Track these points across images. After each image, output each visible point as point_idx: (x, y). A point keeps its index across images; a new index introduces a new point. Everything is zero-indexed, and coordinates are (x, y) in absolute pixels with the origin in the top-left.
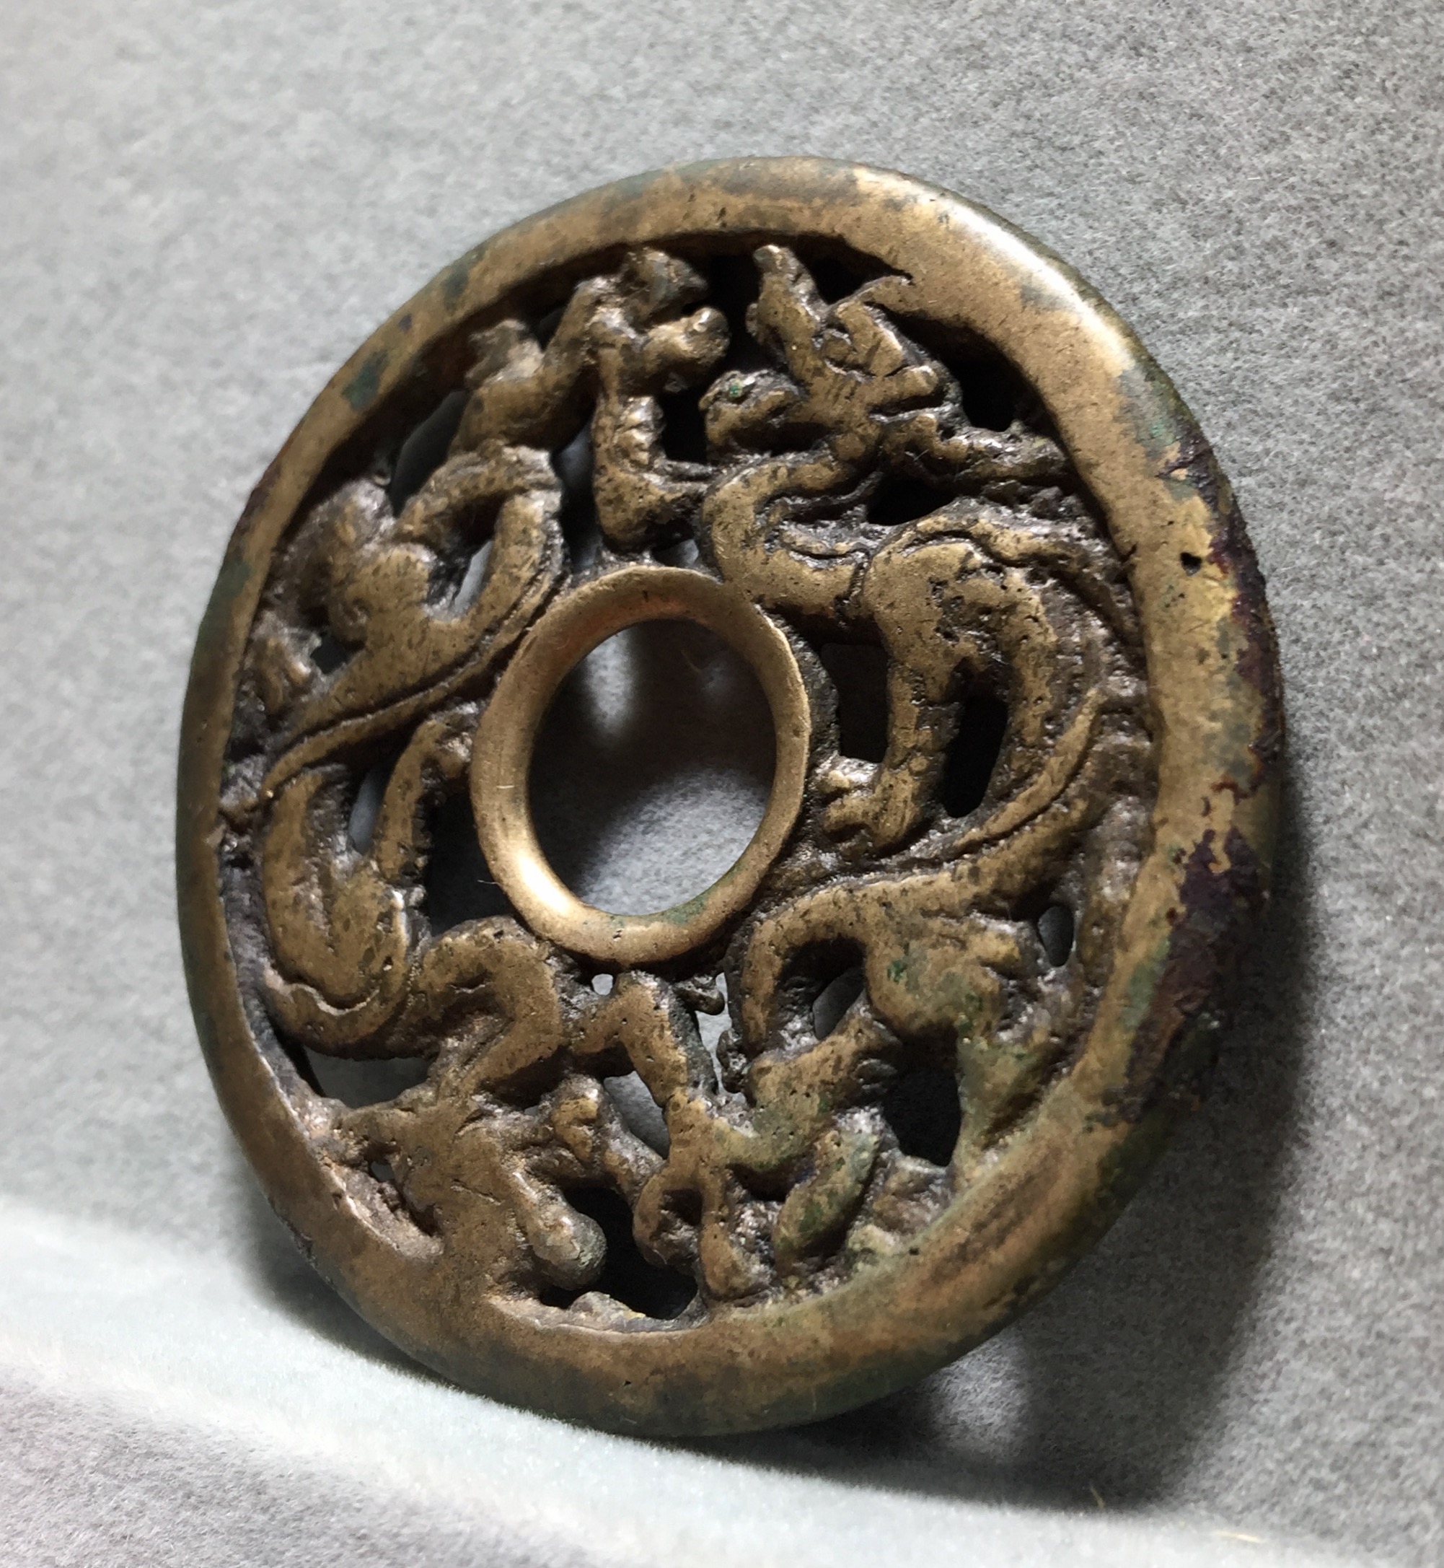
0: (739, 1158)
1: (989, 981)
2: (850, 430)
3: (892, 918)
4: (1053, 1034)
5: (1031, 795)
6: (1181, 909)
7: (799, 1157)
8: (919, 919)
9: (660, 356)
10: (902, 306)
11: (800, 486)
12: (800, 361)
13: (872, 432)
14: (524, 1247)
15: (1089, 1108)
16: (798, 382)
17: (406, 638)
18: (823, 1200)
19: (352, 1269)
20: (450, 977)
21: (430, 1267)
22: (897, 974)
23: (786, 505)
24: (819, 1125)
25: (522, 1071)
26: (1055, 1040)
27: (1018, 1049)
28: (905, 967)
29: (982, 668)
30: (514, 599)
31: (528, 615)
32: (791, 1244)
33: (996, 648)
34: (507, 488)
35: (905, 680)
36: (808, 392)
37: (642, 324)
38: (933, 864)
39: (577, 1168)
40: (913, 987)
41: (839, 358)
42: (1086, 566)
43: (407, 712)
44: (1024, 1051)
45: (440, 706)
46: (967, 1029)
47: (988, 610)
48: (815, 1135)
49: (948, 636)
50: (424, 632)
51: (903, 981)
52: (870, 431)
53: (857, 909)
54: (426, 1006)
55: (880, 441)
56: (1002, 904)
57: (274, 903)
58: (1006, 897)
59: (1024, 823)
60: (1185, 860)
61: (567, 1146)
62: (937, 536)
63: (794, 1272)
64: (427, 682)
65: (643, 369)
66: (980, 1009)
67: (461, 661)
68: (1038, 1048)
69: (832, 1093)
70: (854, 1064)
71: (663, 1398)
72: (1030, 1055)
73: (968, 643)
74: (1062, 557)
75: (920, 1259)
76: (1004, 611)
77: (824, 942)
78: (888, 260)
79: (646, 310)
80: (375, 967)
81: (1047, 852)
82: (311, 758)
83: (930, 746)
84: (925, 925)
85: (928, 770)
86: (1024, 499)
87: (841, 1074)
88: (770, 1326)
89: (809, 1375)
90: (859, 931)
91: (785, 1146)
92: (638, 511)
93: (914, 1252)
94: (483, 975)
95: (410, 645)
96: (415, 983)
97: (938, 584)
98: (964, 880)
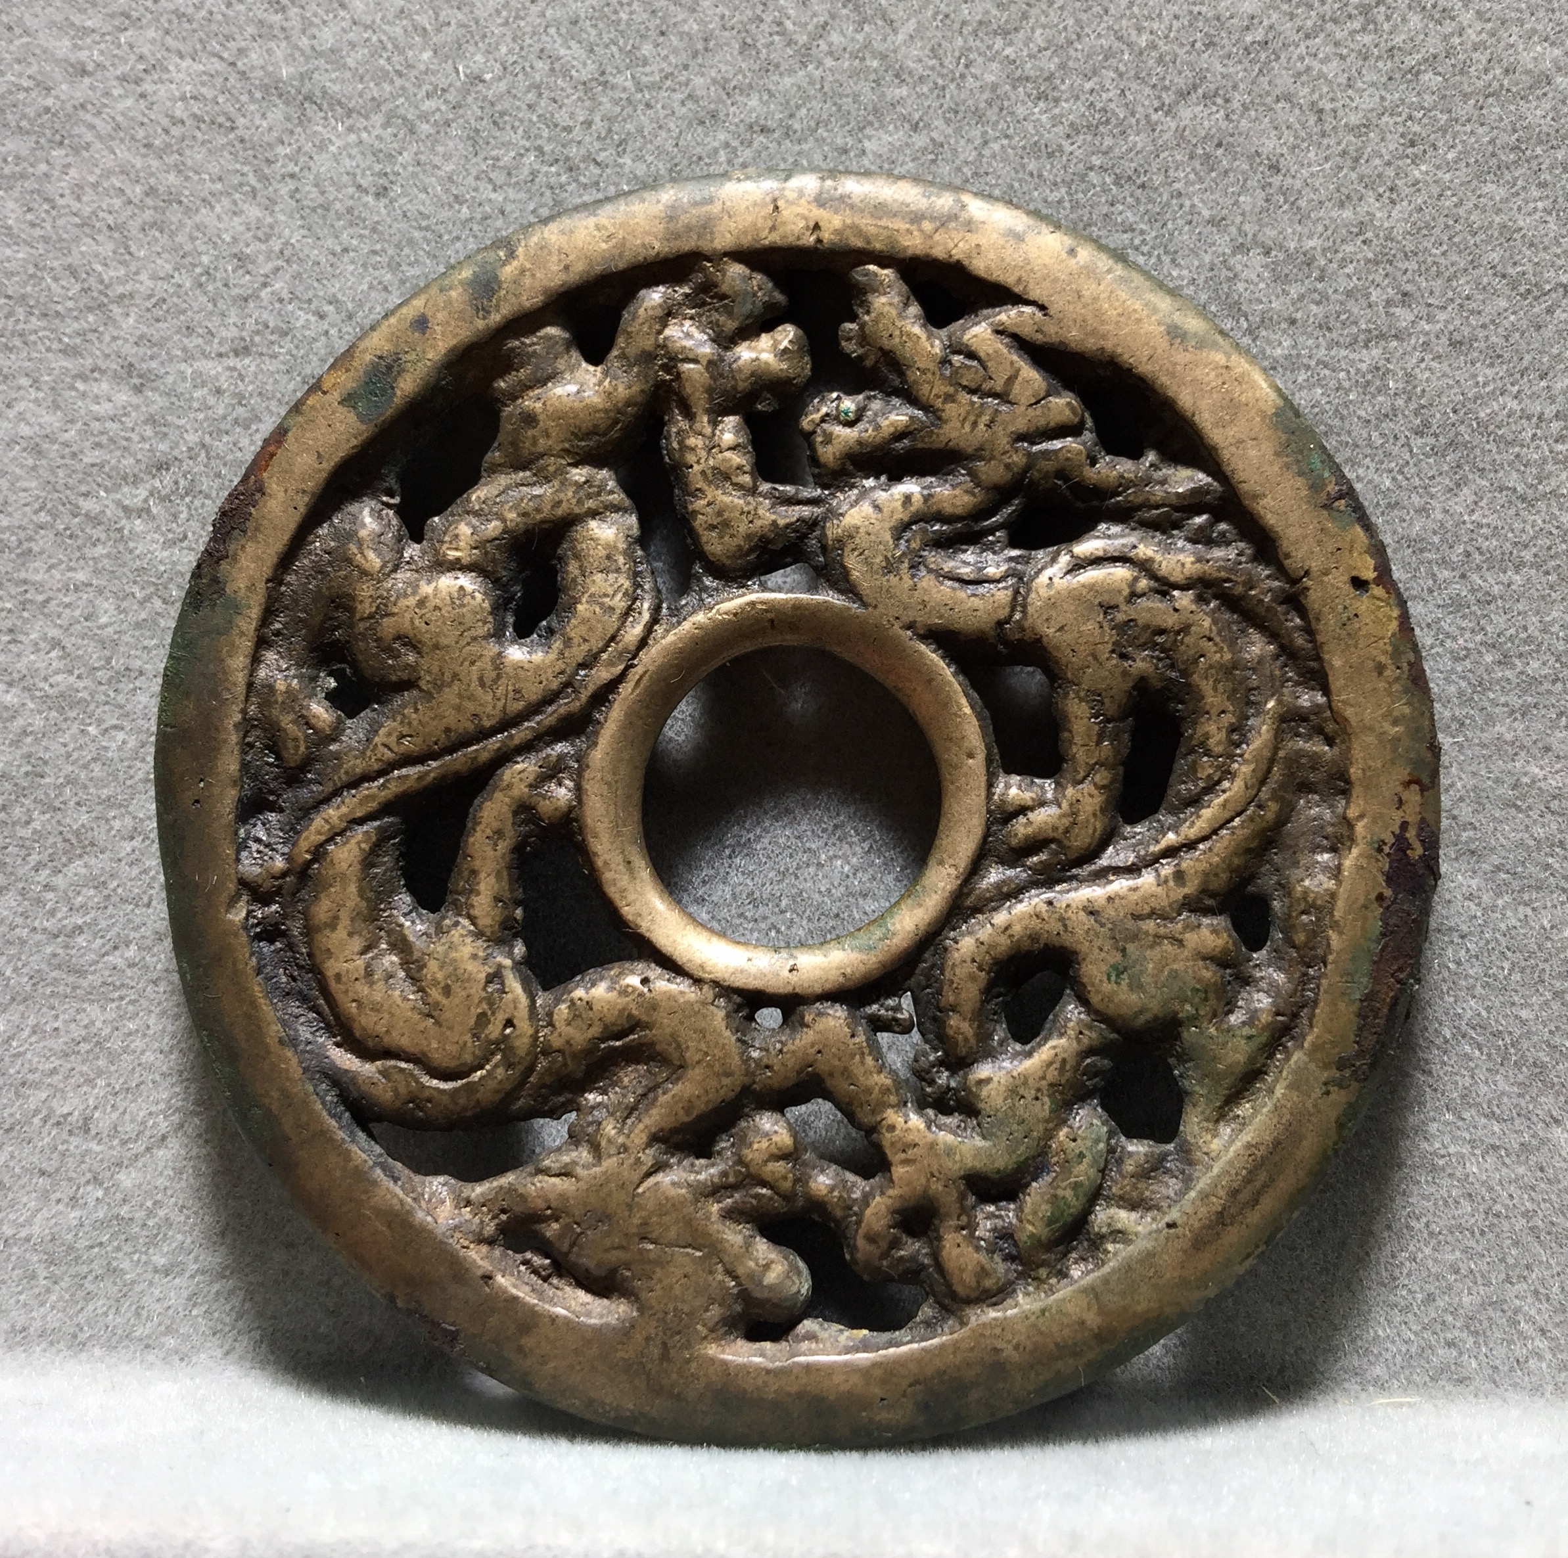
0: (973, 1167)
1: (1208, 973)
2: (993, 458)
3: (1102, 925)
4: (1278, 1014)
5: (1226, 801)
6: (1388, 893)
7: (1034, 1158)
8: (1130, 924)
9: (753, 374)
10: (1039, 336)
11: (939, 512)
12: (927, 387)
13: (1018, 459)
14: (735, 1291)
15: (1325, 1075)
16: (926, 408)
17: (475, 677)
18: (1069, 1194)
19: (520, 1349)
20: (596, 1031)
21: (626, 1331)
22: (1118, 976)
23: (925, 531)
24: (1051, 1125)
25: (700, 1118)
26: (1280, 1018)
27: (1246, 1031)
28: (1125, 969)
29: (1159, 685)
30: (611, 631)
31: (633, 648)
32: (1039, 1240)
33: (1172, 666)
34: (577, 510)
35: (1081, 700)
36: (939, 418)
37: (726, 341)
38: (1132, 870)
39: (778, 1203)
40: (1136, 986)
41: (973, 385)
42: (1251, 588)
43: (485, 756)
44: (1254, 1032)
45: (527, 748)
46: (1194, 1019)
47: (1162, 632)
48: (1049, 1135)
49: (1123, 656)
50: (497, 668)
51: (1124, 984)
52: (1015, 458)
53: (1062, 919)
54: (565, 1065)
55: (1028, 468)
56: (1209, 902)
57: (338, 977)
58: (1213, 895)
59: (1221, 827)
60: (1387, 849)
61: (764, 1184)
62: (1097, 561)
63: (1044, 1264)
64: (508, 723)
65: (734, 388)
66: (1206, 999)
67: (550, 698)
68: (1264, 1028)
69: (1061, 1093)
70: (1079, 1064)
71: (923, 1407)
72: (1260, 1035)
73: (1142, 663)
74: (1228, 580)
75: (1179, 1231)
76: (1178, 633)
77: (1029, 953)
78: (1018, 289)
79: (730, 325)
80: (494, 1030)
81: (1248, 851)
82: (359, 814)
83: (1111, 760)
84: (1140, 929)
85: (1111, 783)
86: (1177, 525)
87: (1068, 1075)
88: (1033, 1318)
89: (1077, 1354)
90: (1067, 940)
91: (1023, 1148)
92: (748, 537)
93: (1170, 1226)
94: (634, 1025)
95: (482, 684)
96: (547, 1043)
97: (1108, 609)
98: (1171, 883)
